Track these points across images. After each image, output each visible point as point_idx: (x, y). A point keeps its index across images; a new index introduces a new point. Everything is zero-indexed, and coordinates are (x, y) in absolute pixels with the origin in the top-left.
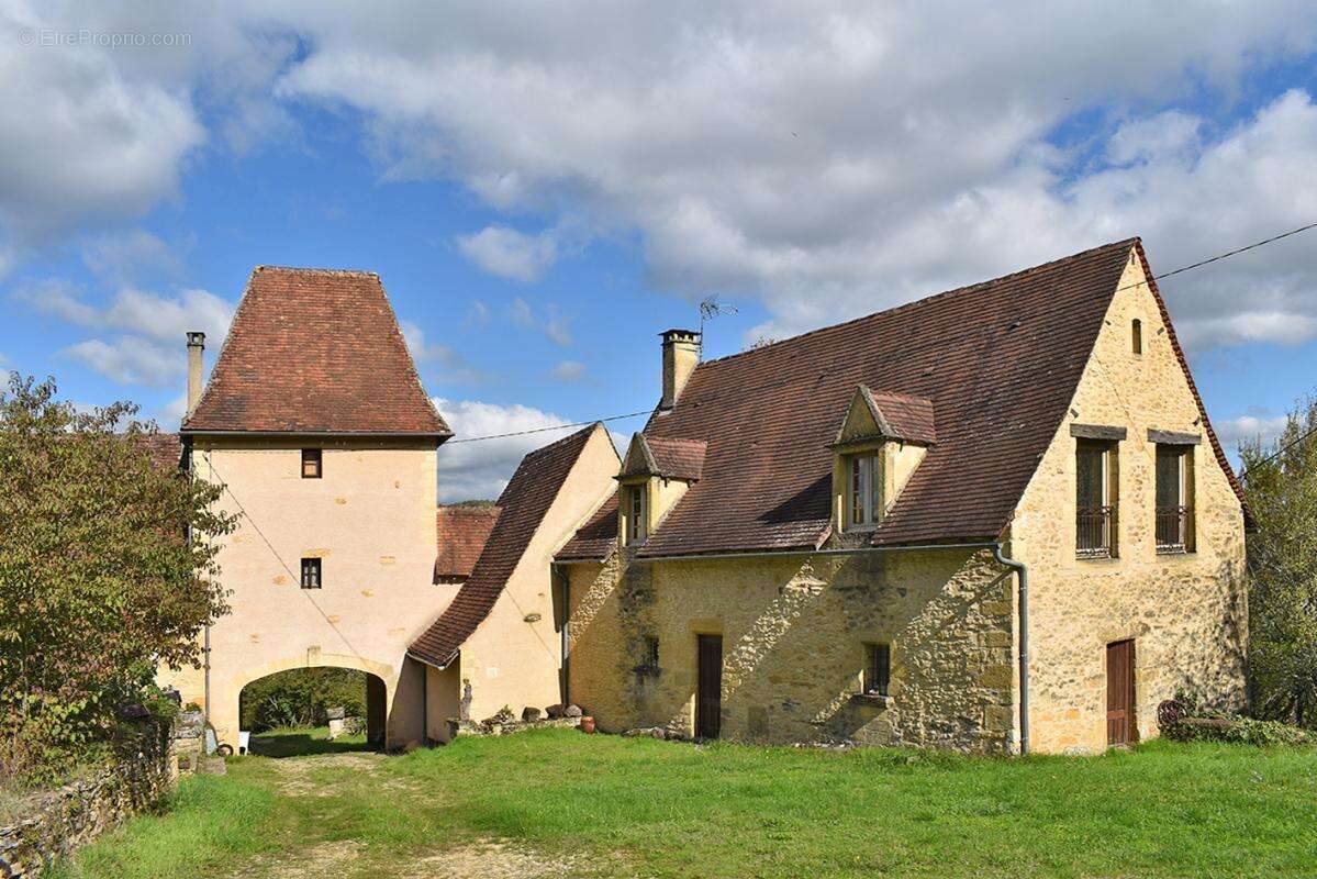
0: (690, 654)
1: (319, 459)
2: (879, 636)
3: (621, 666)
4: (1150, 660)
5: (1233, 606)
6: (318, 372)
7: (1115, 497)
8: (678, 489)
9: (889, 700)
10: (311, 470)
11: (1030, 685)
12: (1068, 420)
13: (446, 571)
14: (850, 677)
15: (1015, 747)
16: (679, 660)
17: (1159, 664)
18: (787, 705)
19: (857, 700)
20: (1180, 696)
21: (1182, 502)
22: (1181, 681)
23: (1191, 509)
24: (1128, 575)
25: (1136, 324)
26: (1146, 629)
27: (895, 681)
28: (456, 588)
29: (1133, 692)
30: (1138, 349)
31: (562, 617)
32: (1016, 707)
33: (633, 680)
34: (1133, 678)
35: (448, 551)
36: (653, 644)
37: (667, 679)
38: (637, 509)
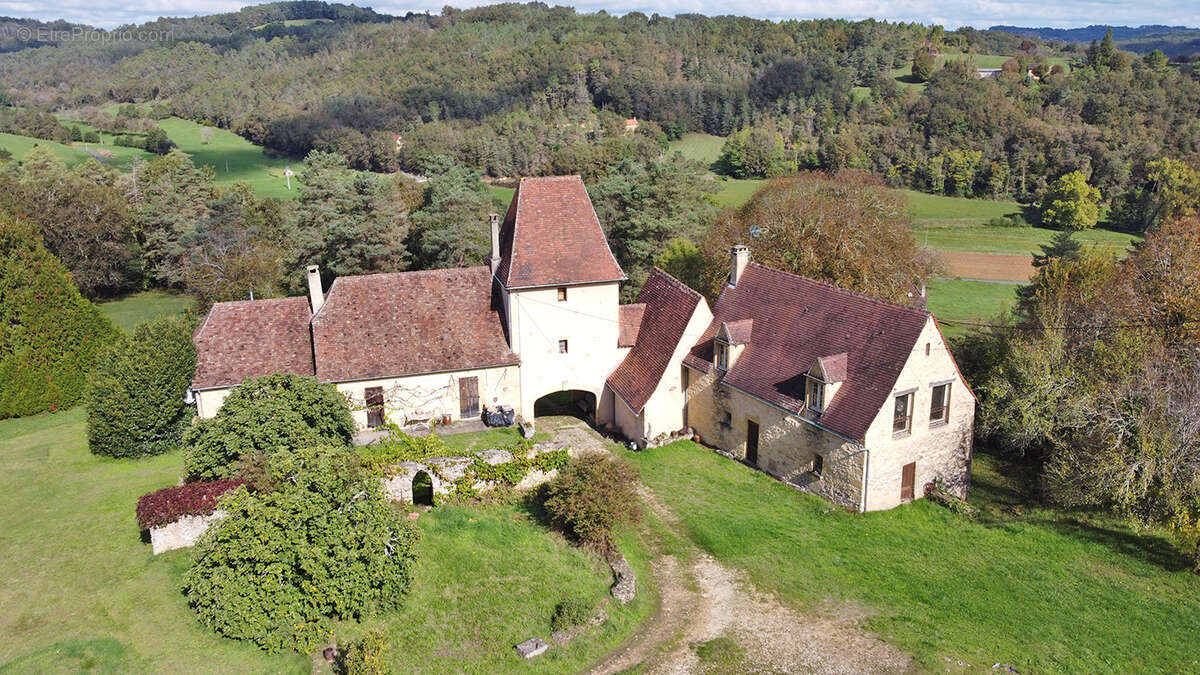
0: (746, 427)
1: (565, 291)
2: (819, 452)
3: (714, 419)
4: (922, 468)
5: (964, 441)
6: (561, 244)
7: (912, 412)
8: (741, 347)
9: (822, 478)
10: (562, 297)
11: (868, 487)
12: (893, 391)
13: (623, 344)
14: (808, 462)
15: (862, 510)
16: (740, 427)
17: (926, 469)
18: (784, 463)
19: (809, 473)
20: (935, 480)
21: (945, 404)
22: (936, 475)
23: (948, 407)
24: (914, 439)
25: (928, 345)
26: (921, 457)
27: (824, 471)
28: (628, 350)
29: (914, 480)
30: (928, 354)
31: (686, 385)
32: (863, 496)
33: (719, 426)
34: (914, 475)
35: (624, 332)
36: (729, 416)
37: (734, 432)
38: (722, 352)
